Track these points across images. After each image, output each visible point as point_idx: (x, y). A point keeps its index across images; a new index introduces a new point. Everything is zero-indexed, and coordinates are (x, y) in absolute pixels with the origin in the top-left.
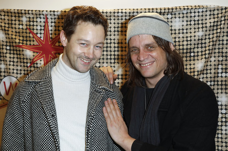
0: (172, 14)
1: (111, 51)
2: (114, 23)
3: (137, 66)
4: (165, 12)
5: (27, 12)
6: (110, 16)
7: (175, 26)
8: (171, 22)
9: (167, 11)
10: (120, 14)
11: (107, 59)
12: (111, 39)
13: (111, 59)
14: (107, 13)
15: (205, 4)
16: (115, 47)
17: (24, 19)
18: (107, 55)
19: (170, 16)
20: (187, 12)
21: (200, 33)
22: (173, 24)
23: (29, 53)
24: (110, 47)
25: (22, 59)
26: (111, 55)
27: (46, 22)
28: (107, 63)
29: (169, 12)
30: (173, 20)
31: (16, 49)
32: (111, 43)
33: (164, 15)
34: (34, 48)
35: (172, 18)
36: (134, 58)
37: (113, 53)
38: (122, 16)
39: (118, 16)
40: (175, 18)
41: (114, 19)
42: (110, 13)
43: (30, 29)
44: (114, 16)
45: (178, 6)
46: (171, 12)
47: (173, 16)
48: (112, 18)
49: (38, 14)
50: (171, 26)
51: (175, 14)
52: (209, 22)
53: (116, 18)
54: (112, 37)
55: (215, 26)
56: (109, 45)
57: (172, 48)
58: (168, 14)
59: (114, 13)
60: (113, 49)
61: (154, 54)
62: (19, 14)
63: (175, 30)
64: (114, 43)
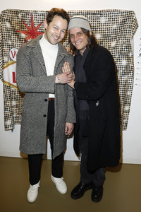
3: (74, 44)
4: (96, 13)
5: (21, 11)
7: (102, 21)
8: (100, 19)
9: (98, 12)
10: (72, 14)
15: (118, 9)
17: (20, 16)
20: (109, 13)
21: (115, 26)
23: (23, 35)
25: (20, 39)
27: (32, 17)
31: (16, 33)
33: (96, 15)
34: (26, 33)
35: (100, 17)
36: (72, 40)
43: (23, 21)
45: (104, 9)
46: (100, 13)
47: (101, 15)
49: (28, 12)
50: (100, 21)
52: (120, 19)
55: (123, 22)
57: (91, 34)
58: (98, 14)
61: (82, 37)
62: (17, 12)
63: (102, 24)
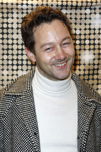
0: (91, 9)
1: (13, 55)
2: (18, 18)
4: (82, 6)
6: (12, 9)
7: (94, 24)
8: (90, 19)
9: (85, 4)
10: (25, 7)
11: (8, 65)
12: (13, 39)
13: (13, 65)
14: (7, 4)
16: (18, 49)
18: (8, 60)
19: (88, 11)
22: (92, 22)
24: (12, 49)
26: (13, 60)
28: (8, 70)
29: (87, 6)
30: (93, 16)
32: (12, 44)
33: (81, 9)
35: (90, 14)
37: (15, 57)
38: (27, 9)
39: (22, 9)
40: (95, 13)
41: (17, 13)
42: (12, 4)
44: (17, 9)
47: (93, 11)
48: (15, 11)
50: (90, 24)
51: (95, 9)
53: (20, 12)
54: (15, 36)
56: (10, 47)
58: (85, 9)
59: (17, 4)
60: (15, 52)
63: (94, 29)
64: (18, 44)
